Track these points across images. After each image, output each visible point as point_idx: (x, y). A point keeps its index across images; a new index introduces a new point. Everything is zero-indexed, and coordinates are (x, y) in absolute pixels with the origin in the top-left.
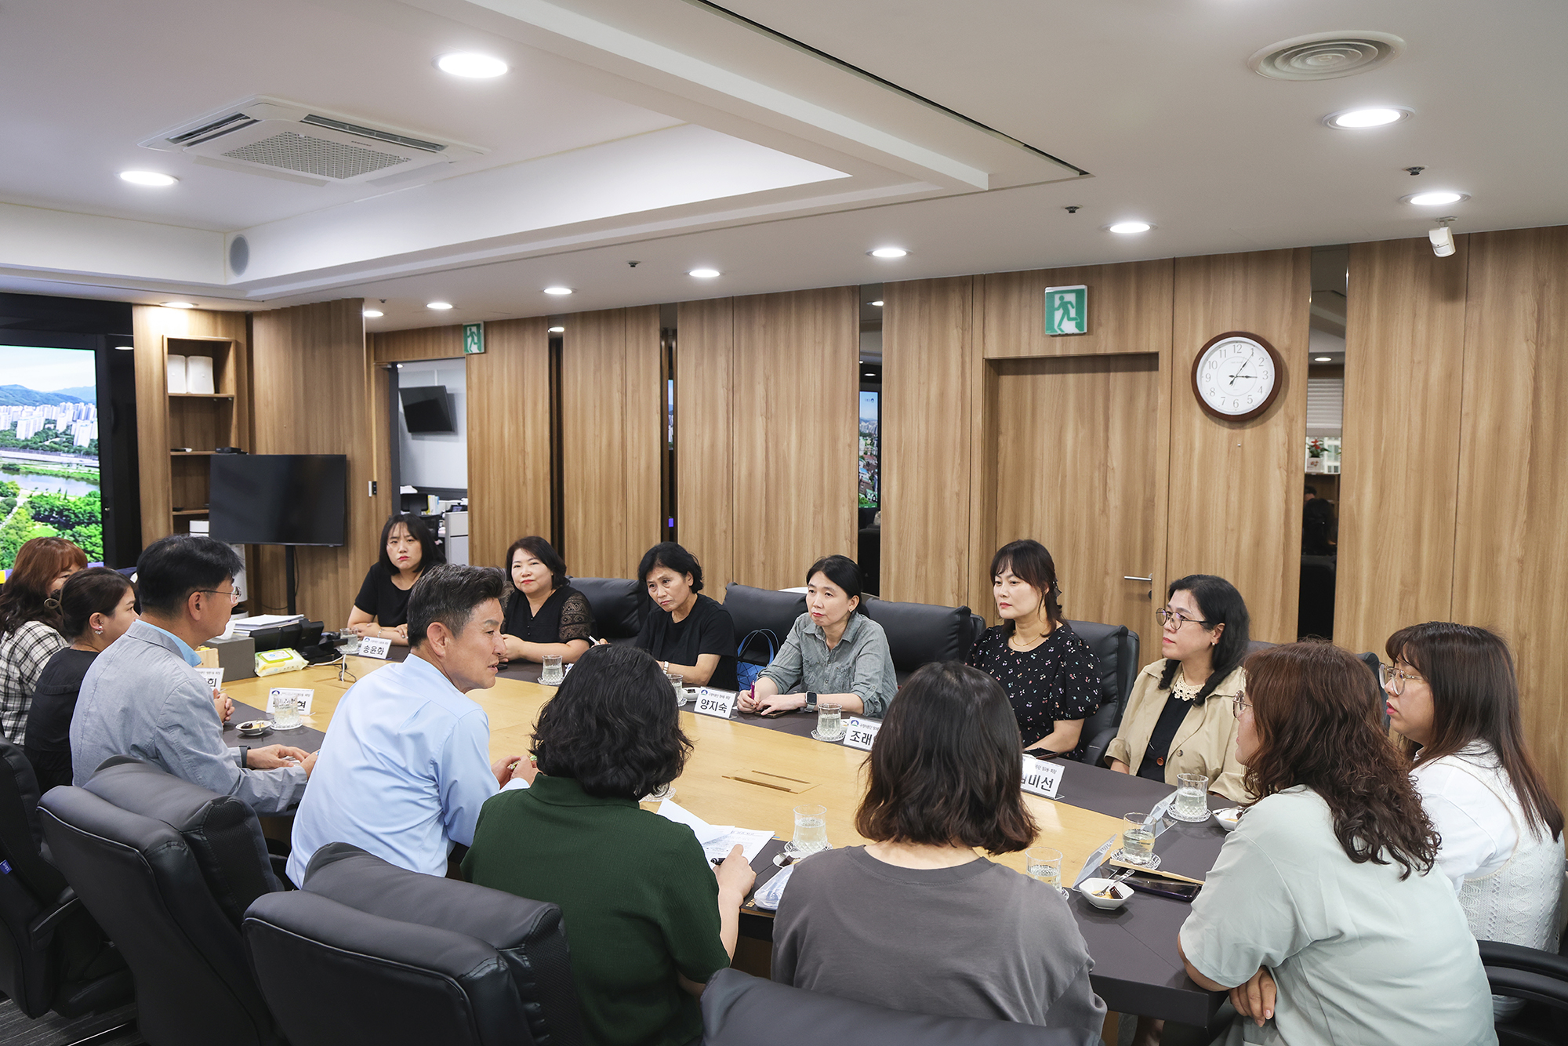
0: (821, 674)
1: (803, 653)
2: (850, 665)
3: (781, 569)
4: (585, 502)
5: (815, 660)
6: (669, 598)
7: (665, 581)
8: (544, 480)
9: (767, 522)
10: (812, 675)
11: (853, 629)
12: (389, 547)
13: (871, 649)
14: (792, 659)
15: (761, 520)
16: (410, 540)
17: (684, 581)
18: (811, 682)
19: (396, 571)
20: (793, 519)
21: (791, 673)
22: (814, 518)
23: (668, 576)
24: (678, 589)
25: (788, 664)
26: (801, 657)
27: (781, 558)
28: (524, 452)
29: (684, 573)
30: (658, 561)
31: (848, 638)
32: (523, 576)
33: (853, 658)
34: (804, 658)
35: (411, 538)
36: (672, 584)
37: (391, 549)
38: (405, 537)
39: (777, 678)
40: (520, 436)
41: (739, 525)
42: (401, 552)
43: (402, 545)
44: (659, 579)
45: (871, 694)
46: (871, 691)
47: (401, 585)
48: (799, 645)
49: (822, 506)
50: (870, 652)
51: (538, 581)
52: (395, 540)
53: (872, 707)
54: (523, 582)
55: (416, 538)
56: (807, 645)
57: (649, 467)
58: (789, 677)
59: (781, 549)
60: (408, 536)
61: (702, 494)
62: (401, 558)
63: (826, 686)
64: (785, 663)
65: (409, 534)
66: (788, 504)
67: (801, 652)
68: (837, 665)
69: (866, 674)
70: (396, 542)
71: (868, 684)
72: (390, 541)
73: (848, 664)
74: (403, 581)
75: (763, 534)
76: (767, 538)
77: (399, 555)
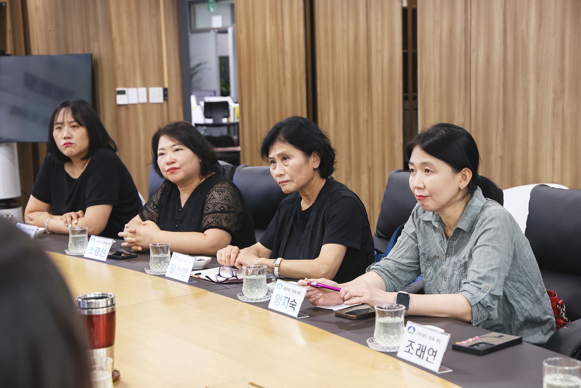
0: (440, 270)
1: (420, 243)
2: (467, 259)
3: (519, 163)
4: (336, 100)
5: (434, 252)
6: (286, 178)
7: (285, 158)
8: (300, 79)
9: (505, 112)
10: (430, 271)
11: (470, 215)
12: (55, 133)
13: (489, 240)
14: (406, 252)
15: (498, 110)
16: (74, 126)
17: (307, 162)
18: (429, 279)
19: (67, 159)
20: (532, 108)
21: (405, 267)
22: (554, 106)
23: (288, 153)
24: (298, 169)
25: (402, 257)
26: (417, 249)
27: (519, 152)
28: (282, 52)
29: (308, 152)
30: (281, 136)
31: (464, 226)
32: (168, 164)
33: (469, 251)
34: (421, 251)
35: (75, 124)
36: (292, 162)
37: (56, 136)
38: (69, 123)
39: (389, 274)
40: (279, 37)
41: (476, 117)
42: (65, 138)
43: (66, 131)
44: (279, 155)
45: (482, 296)
46: (483, 292)
47: (74, 173)
48: (414, 234)
49: (563, 91)
50: (487, 243)
51: (184, 168)
52: (59, 126)
53: (484, 313)
54: (168, 171)
55: (81, 125)
56: (425, 236)
57: (391, 60)
58: (403, 273)
59: (519, 142)
60: (72, 122)
61: (441, 86)
62: (65, 144)
63: (444, 284)
64: (398, 256)
65: (72, 120)
66: (526, 91)
67: (417, 243)
68: (454, 259)
69: (479, 270)
70: (60, 128)
71: (481, 284)
72: (55, 127)
73: (464, 258)
74: (75, 170)
75: (501, 126)
76: (504, 130)
77: (63, 142)
